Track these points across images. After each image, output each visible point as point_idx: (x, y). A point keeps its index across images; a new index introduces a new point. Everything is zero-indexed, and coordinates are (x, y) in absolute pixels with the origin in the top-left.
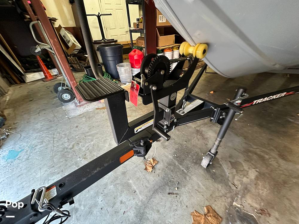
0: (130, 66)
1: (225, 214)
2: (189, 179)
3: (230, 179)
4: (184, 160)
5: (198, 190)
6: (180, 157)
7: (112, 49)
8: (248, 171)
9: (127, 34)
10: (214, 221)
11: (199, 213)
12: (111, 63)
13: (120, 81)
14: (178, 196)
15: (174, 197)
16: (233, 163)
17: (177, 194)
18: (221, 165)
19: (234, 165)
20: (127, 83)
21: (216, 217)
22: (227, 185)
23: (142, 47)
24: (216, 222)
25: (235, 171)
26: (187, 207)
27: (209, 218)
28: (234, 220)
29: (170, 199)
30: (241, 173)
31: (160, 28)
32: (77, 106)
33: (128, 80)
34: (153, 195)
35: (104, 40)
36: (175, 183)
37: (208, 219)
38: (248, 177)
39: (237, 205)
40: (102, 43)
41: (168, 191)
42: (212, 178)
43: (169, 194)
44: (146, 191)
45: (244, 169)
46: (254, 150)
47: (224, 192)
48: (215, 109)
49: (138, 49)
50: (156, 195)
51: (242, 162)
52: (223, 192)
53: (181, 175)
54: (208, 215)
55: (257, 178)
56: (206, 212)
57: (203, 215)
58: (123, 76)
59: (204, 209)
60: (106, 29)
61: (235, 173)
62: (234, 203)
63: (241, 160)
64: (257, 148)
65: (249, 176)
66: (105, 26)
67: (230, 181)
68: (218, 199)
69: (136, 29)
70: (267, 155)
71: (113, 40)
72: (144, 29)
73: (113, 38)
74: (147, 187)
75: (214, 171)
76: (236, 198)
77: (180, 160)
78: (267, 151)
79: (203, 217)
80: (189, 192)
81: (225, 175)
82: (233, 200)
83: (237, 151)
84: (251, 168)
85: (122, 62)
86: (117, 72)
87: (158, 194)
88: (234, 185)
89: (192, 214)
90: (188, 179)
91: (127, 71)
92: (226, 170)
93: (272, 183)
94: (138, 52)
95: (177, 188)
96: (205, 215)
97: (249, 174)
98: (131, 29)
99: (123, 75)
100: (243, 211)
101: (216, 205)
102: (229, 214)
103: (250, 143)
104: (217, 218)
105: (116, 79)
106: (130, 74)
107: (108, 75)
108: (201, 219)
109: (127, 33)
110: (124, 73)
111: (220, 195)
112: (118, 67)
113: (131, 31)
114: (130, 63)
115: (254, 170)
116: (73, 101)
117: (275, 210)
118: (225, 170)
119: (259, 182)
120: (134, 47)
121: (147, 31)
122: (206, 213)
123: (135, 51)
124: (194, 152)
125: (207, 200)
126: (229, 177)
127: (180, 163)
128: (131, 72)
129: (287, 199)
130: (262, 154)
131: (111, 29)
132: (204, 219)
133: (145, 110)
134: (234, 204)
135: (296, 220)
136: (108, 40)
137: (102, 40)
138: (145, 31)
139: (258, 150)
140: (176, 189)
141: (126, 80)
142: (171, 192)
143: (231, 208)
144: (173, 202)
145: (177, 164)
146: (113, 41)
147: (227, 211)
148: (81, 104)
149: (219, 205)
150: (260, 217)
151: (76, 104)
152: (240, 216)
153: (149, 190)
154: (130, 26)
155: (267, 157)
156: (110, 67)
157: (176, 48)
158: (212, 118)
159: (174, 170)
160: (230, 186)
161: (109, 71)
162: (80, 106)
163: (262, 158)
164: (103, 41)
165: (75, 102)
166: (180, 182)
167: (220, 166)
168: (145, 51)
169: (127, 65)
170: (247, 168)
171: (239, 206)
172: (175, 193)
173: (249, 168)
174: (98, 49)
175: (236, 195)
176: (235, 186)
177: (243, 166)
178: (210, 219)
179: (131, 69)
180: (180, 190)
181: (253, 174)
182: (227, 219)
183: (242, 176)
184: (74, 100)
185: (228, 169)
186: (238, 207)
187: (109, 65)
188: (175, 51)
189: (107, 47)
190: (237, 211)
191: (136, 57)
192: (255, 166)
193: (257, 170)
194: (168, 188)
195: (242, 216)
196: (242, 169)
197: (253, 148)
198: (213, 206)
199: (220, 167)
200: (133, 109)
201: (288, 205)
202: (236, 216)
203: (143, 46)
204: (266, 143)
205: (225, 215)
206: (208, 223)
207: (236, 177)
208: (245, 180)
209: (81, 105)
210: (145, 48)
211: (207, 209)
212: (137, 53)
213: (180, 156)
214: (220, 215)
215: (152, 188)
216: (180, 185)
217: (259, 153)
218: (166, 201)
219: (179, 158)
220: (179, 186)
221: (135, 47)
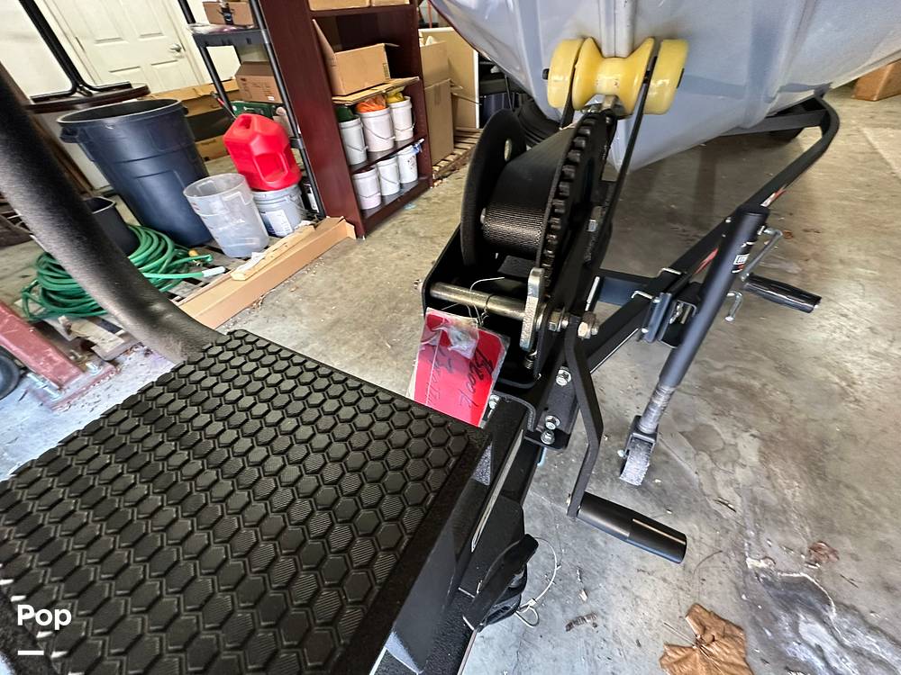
0: (244, 185)
1: (743, 609)
2: (606, 543)
3: (706, 489)
4: (561, 480)
5: (644, 567)
6: (546, 476)
7: (139, 125)
8: (736, 445)
9: (180, 60)
10: (728, 652)
11: (681, 648)
12: (156, 187)
13: (220, 251)
14: (599, 621)
15: (588, 629)
16: (691, 433)
17: (591, 615)
18: (666, 454)
19: (698, 439)
20: (254, 255)
21: (728, 636)
22: (708, 513)
23: (270, 104)
24: (734, 651)
25: (706, 458)
26: (639, 645)
27: (714, 649)
28: (771, 617)
29: (580, 644)
30: (724, 459)
31: (326, 19)
32: (52, 408)
33: (251, 241)
34: (521, 659)
35: (81, 88)
36: (571, 579)
37: (711, 655)
38: (744, 463)
39: (756, 563)
40: (79, 106)
41: (561, 619)
42: (663, 509)
43: (570, 626)
44: (491, 656)
45: (725, 443)
46: (721, 374)
47: (712, 539)
48: (654, 298)
49: (254, 112)
50: (531, 654)
51: (709, 423)
52: (709, 542)
53: (574, 537)
54: (707, 638)
55: (765, 457)
56: (696, 632)
57: (695, 647)
58: (224, 231)
59: (688, 626)
60: (75, 42)
61: (710, 465)
62: (750, 562)
63: (706, 418)
64: (725, 367)
65: (744, 459)
66: (66, 30)
67: (708, 496)
68: (707, 569)
69: (221, 31)
70: (754, 378)
71: (129, 86)
72: (259, 28)
73: (123, 81)
74: (489, 639)
75: (657, 481)
76: (746, 545)
77: (552, 487)
78: (749, 366)
79: (697, 655)
80: (624, 587)
81: (689, 481)
82: (743, 554)
83: (685, 393)
84: (738, 433)
85: (204, 175)
86: (198, 219)
87: (537, 648)
88: (724, 503)
89: (663, 662)
90: (602, 544)
91: (237, 208)
92: (685, 466)
93: (799, 456)
94: (262, 124)
95: (583, 593)
96: (699, 643)
97: (742, 454)
98: (202, 30)
99: (226, 228)
100: (779, 574)
101: (709, 593)
102: (753, 604)
103: (704, 359)
104: (732, 637)
105: (201, 245)
106: (254, 215)
107: (160, 238)
108: (695, 666)
109: (178, 54)
110: (227, 218)
111: (706, 555)
112: (193, 199)
113: (203, 42)
114: (241, 172)
115: (746, 435)
116: (21, 390)
117: (840, 533)
118: (683, 464)
119: (771, 466)
120: (235, 108)
121: (274, 35)
122: (699, 637)
123: (247, 123)
124: (579, 442)
125: (682, 589)
126: (701, 484)
127: (556, 496)
128: (255, 207)
129: (847, 487)
130: (743, 380)
131: (99, 41)
132: (703, 659)
133: (362, 340)
134: (749, 567)
135: (888, 536)
136: (101, 90)
137: (73, 91)
138: (263, 32)
139: (729, 372)
140: (584, 597)
141: (246, 241)
142: (571, 616)
143: (748, 579)
144: (593, 650)
145: (547, 503)
146: (126, 90)
147: (744, 597)
148: (69, 392)
149: (717, 588)
150: (819, 572)
151: (42, 398)
152: (778, 596)
153: (500, 646)
154: (190, 18)
155: (756, 384)
156: (155, 203)
157: (396, 95)
158: (644, 331)
159: (547, 533)
160: (716, 513)
161: (157, 220)
162: (69, 401)
163: (747, 392)
164: (77, 95)
165: (35, 393)
166: (582, 566)
167: (664, 458)
168: (286, 117)
169: (228, 181)
170: (730, 435)
171: (762, 564)
172: (583, 614)
173: (734, 436)
174: (69, 133)
175: (740, 533)
176: (727, 505)
177: (718, 434)
178: (718, 650)
179: (252, 196)
180: (596, 595)
181: (749, 449)
182: (755, 623)
183: (729, 468)
184: (25, 384)
185: (687, 458)
186: (762, 570)
187: (150, 194)
188: (393, 105)
189: (110, 121)
190: (767, 583)
191: (257, 148)
192: (743, 421)
193: (754, 432)
194: (555, 607)
195: (782, 592)
196: (721, 445)
197: (717, 370)
198: (705, 600)
199: (667, 462)
200: (313, 349)
201: (856, 503)
202: (770, 601)
203: (271, 99)
204: (738, 345)
205: (744, 612)
206: (716, 667)
207: (719, 477)
208: (740, 474)
209: (71, 397)
210: (283, 105)
211: (694, 620)
212: (260, 131)
213: (544, 473)
214: (732, 619)
215: (507, 633)
216: (588, 575)
217: (734, 379)
218: (571, 661)
219: (546, 479)
220: (587, 583)
221: (240, 106)
